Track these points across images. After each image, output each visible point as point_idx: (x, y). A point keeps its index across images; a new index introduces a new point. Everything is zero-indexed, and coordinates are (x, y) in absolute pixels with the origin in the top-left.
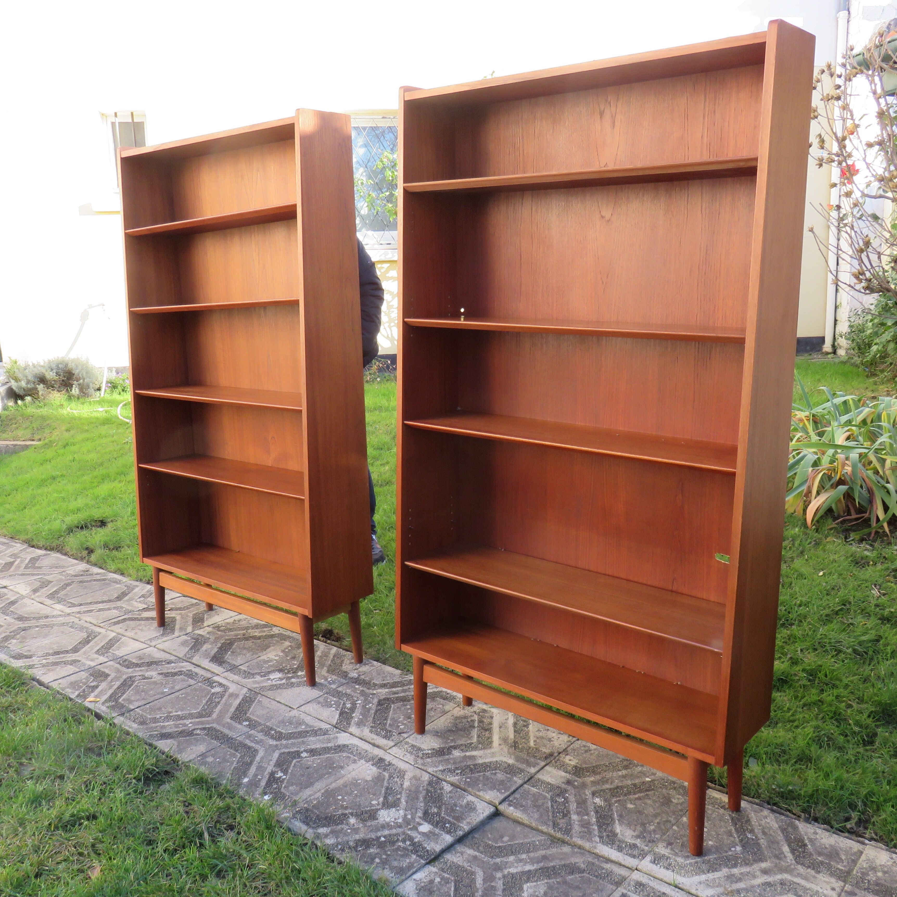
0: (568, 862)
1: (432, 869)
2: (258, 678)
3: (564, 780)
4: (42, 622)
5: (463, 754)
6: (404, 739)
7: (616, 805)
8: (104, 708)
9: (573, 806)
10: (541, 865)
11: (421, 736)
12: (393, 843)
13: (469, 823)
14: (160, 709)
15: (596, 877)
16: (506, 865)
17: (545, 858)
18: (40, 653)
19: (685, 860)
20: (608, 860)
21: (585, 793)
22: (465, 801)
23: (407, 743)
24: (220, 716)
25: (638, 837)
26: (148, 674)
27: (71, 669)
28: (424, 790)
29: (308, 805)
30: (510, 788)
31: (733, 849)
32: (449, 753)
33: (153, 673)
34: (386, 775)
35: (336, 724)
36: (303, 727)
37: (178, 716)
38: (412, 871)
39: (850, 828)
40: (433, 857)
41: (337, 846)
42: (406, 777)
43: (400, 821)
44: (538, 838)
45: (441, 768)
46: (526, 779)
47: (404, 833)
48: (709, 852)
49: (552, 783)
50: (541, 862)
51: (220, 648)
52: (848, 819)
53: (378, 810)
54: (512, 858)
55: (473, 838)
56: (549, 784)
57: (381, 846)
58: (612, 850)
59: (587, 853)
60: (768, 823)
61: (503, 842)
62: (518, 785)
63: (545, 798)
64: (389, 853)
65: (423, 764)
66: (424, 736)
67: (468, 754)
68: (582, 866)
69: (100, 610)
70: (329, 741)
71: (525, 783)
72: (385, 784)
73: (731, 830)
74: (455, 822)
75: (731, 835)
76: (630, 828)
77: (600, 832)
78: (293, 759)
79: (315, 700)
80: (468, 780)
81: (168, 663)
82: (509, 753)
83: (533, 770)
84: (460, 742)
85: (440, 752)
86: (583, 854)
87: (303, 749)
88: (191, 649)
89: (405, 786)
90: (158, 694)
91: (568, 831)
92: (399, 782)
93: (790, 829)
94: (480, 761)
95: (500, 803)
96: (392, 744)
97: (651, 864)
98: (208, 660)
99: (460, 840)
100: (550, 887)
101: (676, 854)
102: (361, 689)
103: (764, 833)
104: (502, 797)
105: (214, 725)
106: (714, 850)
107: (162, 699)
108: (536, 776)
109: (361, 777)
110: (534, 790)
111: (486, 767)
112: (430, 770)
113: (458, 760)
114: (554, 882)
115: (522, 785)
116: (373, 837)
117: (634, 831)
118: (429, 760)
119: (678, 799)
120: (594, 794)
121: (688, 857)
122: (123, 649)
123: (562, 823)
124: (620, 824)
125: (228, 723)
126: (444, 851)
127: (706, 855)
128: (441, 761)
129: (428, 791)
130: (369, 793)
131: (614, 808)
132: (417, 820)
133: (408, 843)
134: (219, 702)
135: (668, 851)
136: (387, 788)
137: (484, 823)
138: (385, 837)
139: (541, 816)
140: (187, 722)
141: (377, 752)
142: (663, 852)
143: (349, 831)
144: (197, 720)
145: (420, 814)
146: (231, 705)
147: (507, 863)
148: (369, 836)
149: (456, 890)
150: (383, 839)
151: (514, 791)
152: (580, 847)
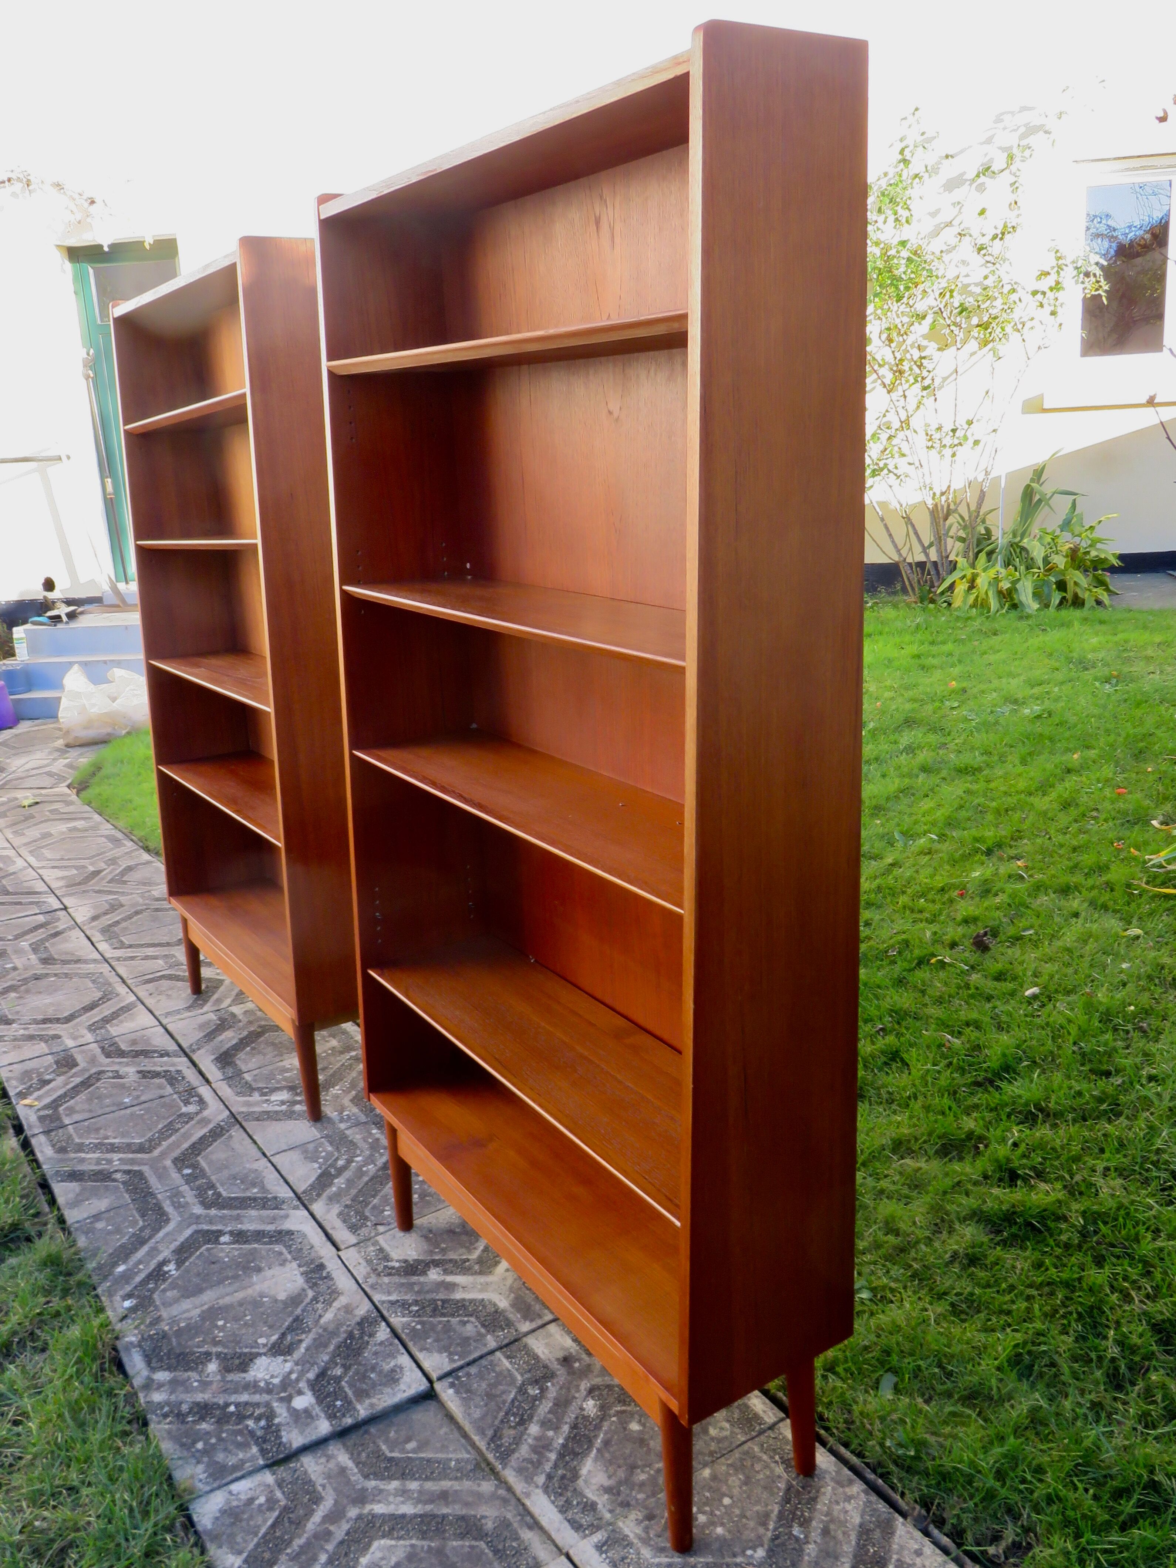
0: (473, 1513)
1: (268, 1477)
2: (256, 1096)
3: (560, 1355)
4: (66, 969)
5: (441, 1278)
6: (377, 1234)
7: (614, 1419)
8: (33, 1118)
9: (544, 1408)
10: (429, 1508)
11: (402, 1234)
12: (241, 1417)
13: (372, 1405)
14: (97, 1130)
15: (496, 1552)
16: (377, 1495)
17: (444, 1496)
18: (26, 1019)
19: (655, 1557)
20: (536, 1525)
21: (578, 1386)
22: (392, 1364)
23: (376, 1243)
24: (163, 1155)
25: (607, 1490)
26: (123, 1070)
27: (42, 1047)
28: (345, 1332)
29: (170, 1329)
30: (470, 1352)
31: (749, 1552)
32: (424, 1273)
33: (130, 1071)
34: (311, 1294)
35: (304, 1192)
36: (255, 1190)
37: (112, 1144)
38: (234, 1476)
39: (994, 1556)
40: (281, 1456)
41: (162, 1408)
42: (334, 1304)
43: (276, 1381)
44: (458, 1454)
45: (393, 1298)
46: (506, 1341)
47: (268, 1405)
48: (706, 1548)
49: (542, 1356)
50: (431, 1501)
51: (241, 1040)
52: (996, 1538)
53: (259, 1355)
54: (395, 1484)
55: (366, 1432)
56: (536, 1358)
57: (223, 1419)
58: (552, 1507)
59: (513, 1501)
60: (846, 1512)
61: (403, 1451)
62: (485, 1350)
63: (513, 1380)
64: (224, 1435)
65: (372, 1287)
66: (407, 1235)
67: (449, 1279)
68: (489, 1525)
69: (146, 958)
70: (273, 1220)
71: (500, 1348)
72: (298, 1311)
73: (772, 1511)
74: (353, 1400)
75: (764, 1524)
76: (606, 1471)
77: (556, 1466)
78: (205, 1244)
79: (302, 1147)
80: (419, 1327)
81: (162, 1056)
82: (511, 1289)
83: (525, 1327)
84: (452, 1255)
85: (412, 1269)
86: (505, 1501)
87: (229, 1229)
88: (205, 1036)
89: (322, 1321)
90: (114, 1104)
91: (505, 1456)
92: (320, 1312)
93: (877, 1534)
94: (458, 1295)
95: (440, 1379)
96: (353, 1240)
97: (594, 1551)
98: (213, 1057)
99: (341, 1434)
100: (411, 1557)
101: (646, 1541)
102: (378, 1136)
103: (826, 1532)
104: (447, 1367)
105: (145, 1169)
106: (715, 1546)
107: (111, 1115)
108: (525, 1339)
109: (272, 1293)
110: (506, 1363)
111: (462, 1308)
112: (377, 1298)
113: (426, 1288)
114: (423, 1547)
115: (492, 1352)
116: (221, 1402)
117: (610, 1477)
118: (386, 1280)
119: (722, 1429)
120: (591, 1391)
121: (662, 1550)
122: (125, 1024)
123: (509, 1434)
124: (596, 1460)
125: (165, 1168)
126: (305, 1449)
127: (695, 1554)
128: (402, 1285)
129: (351, 1336)
130: (265, 1323)
131: (606, 1426)
132: (302, 1385)
133: (263, 1423)
134: (177, 1130)
135: (639, 1530)
136: (297, 1319)
137: (399, 1409)
138: (237, 1405)
139: (483, 1418)
140: (116, 1156)
141: (326, 1251)
142: (627, 1531)
143: (196, 1384)
144: (131, 1156)
145: (311, 1375)
146: (192, 1135)
147: (381, 1491)
148: (215, 1400)
149: (273, 1526)
150: (232, 1408)
151: (474, 1361)
152: (509, 1489)
